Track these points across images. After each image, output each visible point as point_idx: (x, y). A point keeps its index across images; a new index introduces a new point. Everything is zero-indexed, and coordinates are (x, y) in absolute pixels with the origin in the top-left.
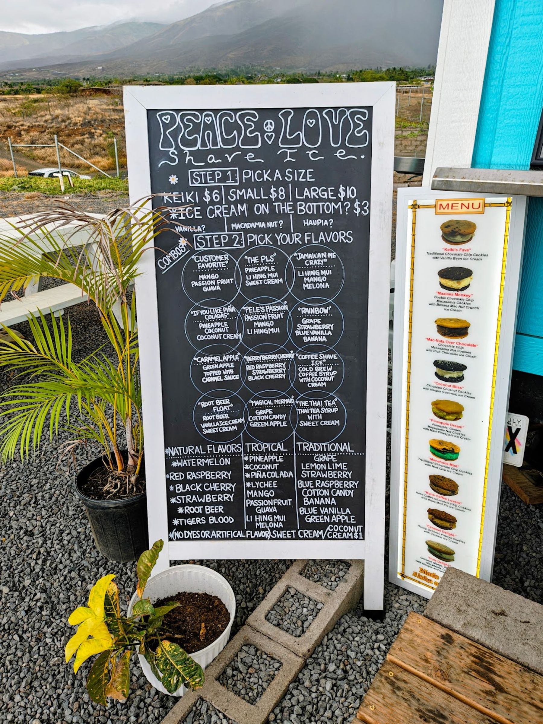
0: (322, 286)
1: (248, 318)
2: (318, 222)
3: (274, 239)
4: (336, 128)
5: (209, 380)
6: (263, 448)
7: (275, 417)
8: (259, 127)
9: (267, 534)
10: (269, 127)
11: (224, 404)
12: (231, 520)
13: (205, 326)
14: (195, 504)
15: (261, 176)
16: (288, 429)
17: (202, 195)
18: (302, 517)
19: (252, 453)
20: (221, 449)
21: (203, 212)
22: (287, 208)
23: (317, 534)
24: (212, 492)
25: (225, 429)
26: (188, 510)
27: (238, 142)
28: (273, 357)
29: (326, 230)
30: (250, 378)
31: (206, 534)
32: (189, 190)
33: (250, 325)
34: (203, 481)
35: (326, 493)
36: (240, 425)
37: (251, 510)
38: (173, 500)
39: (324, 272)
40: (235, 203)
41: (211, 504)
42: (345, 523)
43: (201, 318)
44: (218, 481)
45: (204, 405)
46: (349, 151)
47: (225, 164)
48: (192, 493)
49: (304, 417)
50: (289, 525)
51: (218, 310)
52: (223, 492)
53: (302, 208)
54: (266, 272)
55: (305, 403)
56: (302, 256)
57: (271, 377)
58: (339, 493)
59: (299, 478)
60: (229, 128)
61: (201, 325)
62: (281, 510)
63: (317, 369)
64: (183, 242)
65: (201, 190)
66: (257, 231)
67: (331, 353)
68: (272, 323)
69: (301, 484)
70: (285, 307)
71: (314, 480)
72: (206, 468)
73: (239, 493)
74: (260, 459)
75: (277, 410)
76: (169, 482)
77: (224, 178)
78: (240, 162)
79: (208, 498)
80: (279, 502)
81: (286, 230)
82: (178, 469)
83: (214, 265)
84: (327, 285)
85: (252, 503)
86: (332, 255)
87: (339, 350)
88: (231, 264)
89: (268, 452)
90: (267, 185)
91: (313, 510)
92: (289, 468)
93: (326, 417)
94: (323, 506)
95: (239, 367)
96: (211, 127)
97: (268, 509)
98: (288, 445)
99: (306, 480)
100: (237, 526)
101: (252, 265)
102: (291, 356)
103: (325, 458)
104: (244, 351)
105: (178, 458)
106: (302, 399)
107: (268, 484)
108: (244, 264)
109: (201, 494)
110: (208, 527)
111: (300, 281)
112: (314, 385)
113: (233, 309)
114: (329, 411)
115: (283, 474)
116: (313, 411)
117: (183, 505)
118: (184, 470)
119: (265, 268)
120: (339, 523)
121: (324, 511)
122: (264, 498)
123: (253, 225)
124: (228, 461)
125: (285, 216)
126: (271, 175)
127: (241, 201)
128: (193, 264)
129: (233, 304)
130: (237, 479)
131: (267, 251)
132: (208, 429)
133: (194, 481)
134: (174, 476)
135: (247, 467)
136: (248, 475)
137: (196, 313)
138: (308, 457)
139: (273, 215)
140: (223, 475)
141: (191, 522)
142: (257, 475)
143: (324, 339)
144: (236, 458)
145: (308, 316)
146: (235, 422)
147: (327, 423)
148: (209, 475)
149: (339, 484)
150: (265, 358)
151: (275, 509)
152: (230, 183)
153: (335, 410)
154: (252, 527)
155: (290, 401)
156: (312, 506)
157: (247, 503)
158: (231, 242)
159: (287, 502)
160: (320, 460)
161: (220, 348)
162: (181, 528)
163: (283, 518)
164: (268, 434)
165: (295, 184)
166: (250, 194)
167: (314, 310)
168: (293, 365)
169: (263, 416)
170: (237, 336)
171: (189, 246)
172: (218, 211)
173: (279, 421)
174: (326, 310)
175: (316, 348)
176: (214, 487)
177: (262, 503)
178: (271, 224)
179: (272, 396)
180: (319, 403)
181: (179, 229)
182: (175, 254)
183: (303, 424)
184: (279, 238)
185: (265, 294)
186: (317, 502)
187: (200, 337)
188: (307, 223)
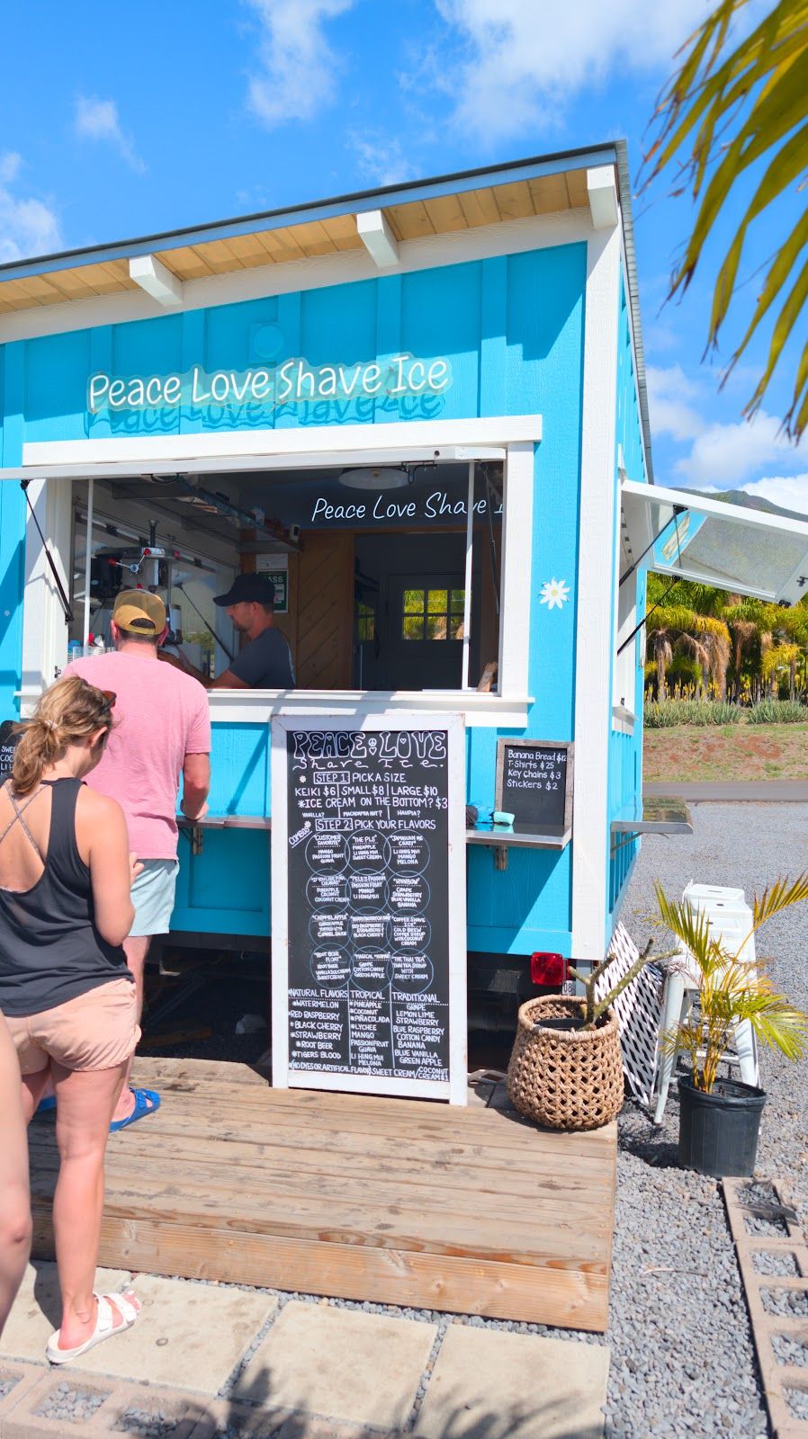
0: (412, 862)
1: (354, 885)
2: (408, 813)
3: (374, 824)
4: (421, 745)
5: (324, 935)
6: (365, 996)
7: (375, 969)
8: (365, 743)
9: (368, 1070)
10: (373, 743)
11: (334, 955)
12: (338, 1056)
13: (322, 890)
14: (310, 1040)
15: (366, 777)
16: (385, 981)
17: (322, 790)
18: (397, 1058)
19: (356, 999)
20: (332, 994)
21: (323, 803)
22: (385, 801)
23: (410, 1073)
24: (324, 1031)
25: (335, 978)
26: (304, 1044)
27: (350, 753)
28: (373, 918)
29: (415, 818)
30: (355, 935)
31: (318, 1066)
32: (314, 786)
33: (356, 891)
34: (316, 1020)
35: (417, 1038)
36: (347, 975)
37: (355, 1049)
38: (293, 1035)
39: (413, 851)
40: (347, 797)
41: (323, 1041)
42: (433, 1066)
43: (318, 883)
44: (329, 1021)
46: (431, 762)
47: (340, 768)
48: (308, 1030)
49: (398, 971)
50: (386, 1065)
51: (331, 878)
52: (332, 1031)
53: (397, 802)
54: (369, 850)
55: (399, 959)
56: (396, 838)
57: (372, 935)
58: (428, 1039)
59: (394, 1024)
60: (345, 743)
61: (318, 890)
62: (380, 1051)
63: (409, 930)
64: (308, 824)
65: (322, 787)
66: (363, 818)
67: (420, 917)
68: (373, 891)
69: (395, 1029)
70: (384, 878)
71: (407, 1025)
72: (319, 1009)
73: (345, 1033)
74: (362, 1004)
75: (377, 963)
76: (291, 1019)
77: (339, 779)
78: (351, 767)
79: (320, 1035)
80: (378, 1043)
81: (384, 817)
82: (297, 1008)
83: (329, 843)
84: (416, 862)
85: (356, 1043)
86: (420, 838)
87: (425, 915)
88: (342, 843)
89: (370, 1000)
90: (370, 785)
91: (406, 1053)
92: (387, 1015)
93: (417, 971)
94: (414, 1049)
95: (347, 925)
96: (331, 743)
97: (368, 1049)
98: (386, 994)
99: (400, 1025)
100: (343, 1061)
101: (359, 844)
102: (387, 918)
103: (416, 1007)
104: (351, 913)
105: (299, 999)
106: (397, 955)
107: (369, 1027)
108: (352, 842)
109: (315, 1031)
110: (318, 1060)
111: (395, 857)
112: (406, 943)
113: (342, 878)
114: (419, 966)
115: (382, 1019)
116: (406, 966)
117: (300, 1040)
118: (302, 1009)
119: (368, 846)
120: (428, 1066)
121: (415, 1054)
122: (366, 1039)
123: (360, 813)
124: (336, 1005)
125: (383, 807)
126: (374, 777)
127: (351, 795)
128: (314, 842)
129: (344, 874)
130: (343, 1020)
131: (370, 833)
132: (321, 975)
133: (310, 1020)
134: (296, 1014)
135: (352, 1011)
136: (352, 1018)
137: (315, 880)
138: (401, 1006)
139: (374, 807)
140: (333, 1016)
142: (360, 1019)
143: (414, 905)
144: (343, 1005)
145: (405, 886)
146: (343, 971)
147: (418, 976)
148: (321, 1015)
149: (427, 1031)
150: (367, 919)
151: (374, 1050)
152: (343, 782)
153: (424, 966)
154: (355, 1063)
155: (387, 956)
156: (405, 1048)
157: (352, 1042)
158: (342, 826)
159: (385, 1044)
160: (411, 1008)
161: (332, 909)
162: (298, 1059)
163: (382, 1058)
164: (369, 984)
165: (391, 784)
166: (358, 790)
167: (407, 881)
168: (389, 927)
169: (366, 968)
170: (346, 900)
171: (312, 828)
172: (334, 803)
173: (378, 973)
174: (416, 882)
175: (408, 912)
176: (325, 1026)
177: (364, 1043)
178: (373, 813)
179: (373, 951)
180: (411, 959)
181: (305, 815)
182: (301, 834)
183: (398, 976)
184: (379, 824)
185: (368, 867)
186: (410, 1045)
187: (318, 900)
188: (401, 813)
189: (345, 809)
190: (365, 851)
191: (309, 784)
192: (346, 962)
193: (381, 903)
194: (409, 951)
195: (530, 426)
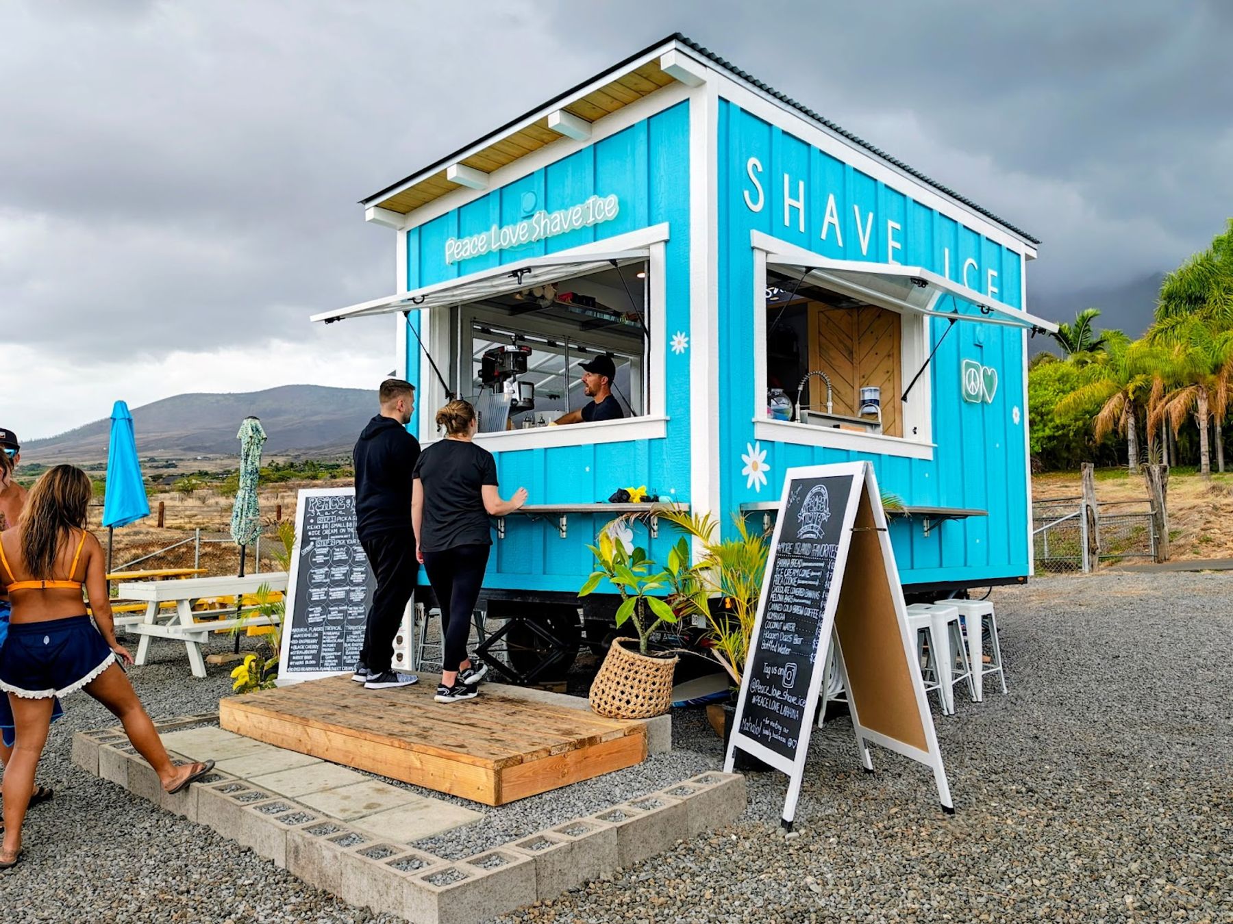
1: (332, 573)
3: (346, 542)
5: (314, 599)
6: (332, 629)
9: (328, 668)
11: (319, 609)
12: (314, 662)
13: (316, 576)
14: (301, 655)
16: (343, 620)
17: (321, 526)
18: (344, 660)
19: (328, 631)
20: (315, 629)
21: (321, 533)
24: (308, 649)
25: (317, 621)
26: (297, 658)
27: (337, 507)
28: (340, 589)
30: (330, 598)
31: (303, 669)
32: (317, 524)
33: (333, 576)
34: (305, 644)
36: (324, 619)
37: (323, 658)
38: (291, 653)
41: (307, 655)
43: (315, 573)
44: (312, 644)
45: (310, 610)
47: (331, 515)
48: (300, 650)
49: (350, 615)
50: (338, 664)
51: (321, 570)
52: (313, 649)
54: (342, 554)
55: (351, 608)
57: (339, 597)
59: (345, 642)
60: (334, 502)
61: (314, 576)
62: (336, 657)
63: (358, 594)
64: (312, 543)
65: (321, 524)
66: (340, 539)
68: (342, 575)
69: (346, 645)
70: (348, 568)
71: (351, 643)
72: (308, 638)
73: (319, 651)
74: (330, 633)
75: (340, 612)
76: (291, 645)
77: (330, 520)
78: (337, 514)
79: (306, 652)
80: (336, 653)
81: (351, 538)
82: (295, 639)
83: (322, 552)
85: (324, 654)
88: (329, 552)
89: (334, 631)
90: (345, 522)
91: (350, 657)
92: (342, 638)
93: (359, 614)
95: (327, 594)
96: (327, 502)
97: (330, 657)
98: (343, 627)
99: (348, 643)
100: (317, 665)
101: (337, 552)
102: (347, 588)
103: (357, 633)
104: (329, 586)
105: (297, 633)
107: (332, 645)
108: (334, 551)
109: (303, 650)
110: (305, 666)
111: (354, 557)
112: (356, 600)
113: (327, 569)
114: (361, 612)
115: (339, 641)
116: (354, 612)
117: (295, 655)
118: (298, 639)
122: (329, 652)
124: (317, 635)
127: (335, 528)
128: (315, 552)
129: (328, 567)
130: (319, 643)
131: (343, 546)
132: (311, 620)
133: (301, 644)
134: (294, 642)
135: (324, 637)
136: (324, 641)
137: (313, 571)
138: (350, 633)
139: (347, 533)
140: (315, 641)
141: (297, 663)
142: (328, 641)
144: (320, 633)
146: (322, 617)
147: (359, 617)
148: (308, 641)
150: (337, 589)
151: (333, 657)
152: (332, 521)
154: (323, 665)
155: (345, 607)
157: (322, 654)
158: (329, 543)
159: (339, 654)
161: (320, 585)
162: (293, 666)
163: (337, 661)
164: (334, 622)
166: (339, 525)
168: (348, 592)
169: (334, 614)
170: (327, 580)
171: (314, 545)
172: (327, 532)
173: (340, 616)
174: (363, 569)
175: (358, 585)
176: (309, 647)
177: (329, 654)
178: (346, 536)
179: (338, 606)
180: (356, 608)
181: (311, 539)
182: (308, 548)
183: (350, 618)
184: (348, 541)
185: (340, 563)
186: (352, 653)
187: (313, 581)
189: (332, 535)
190: (340, 555)
191: (314, 523)
192: (325, 612)
193: (346, 581)
194: (357, 604)
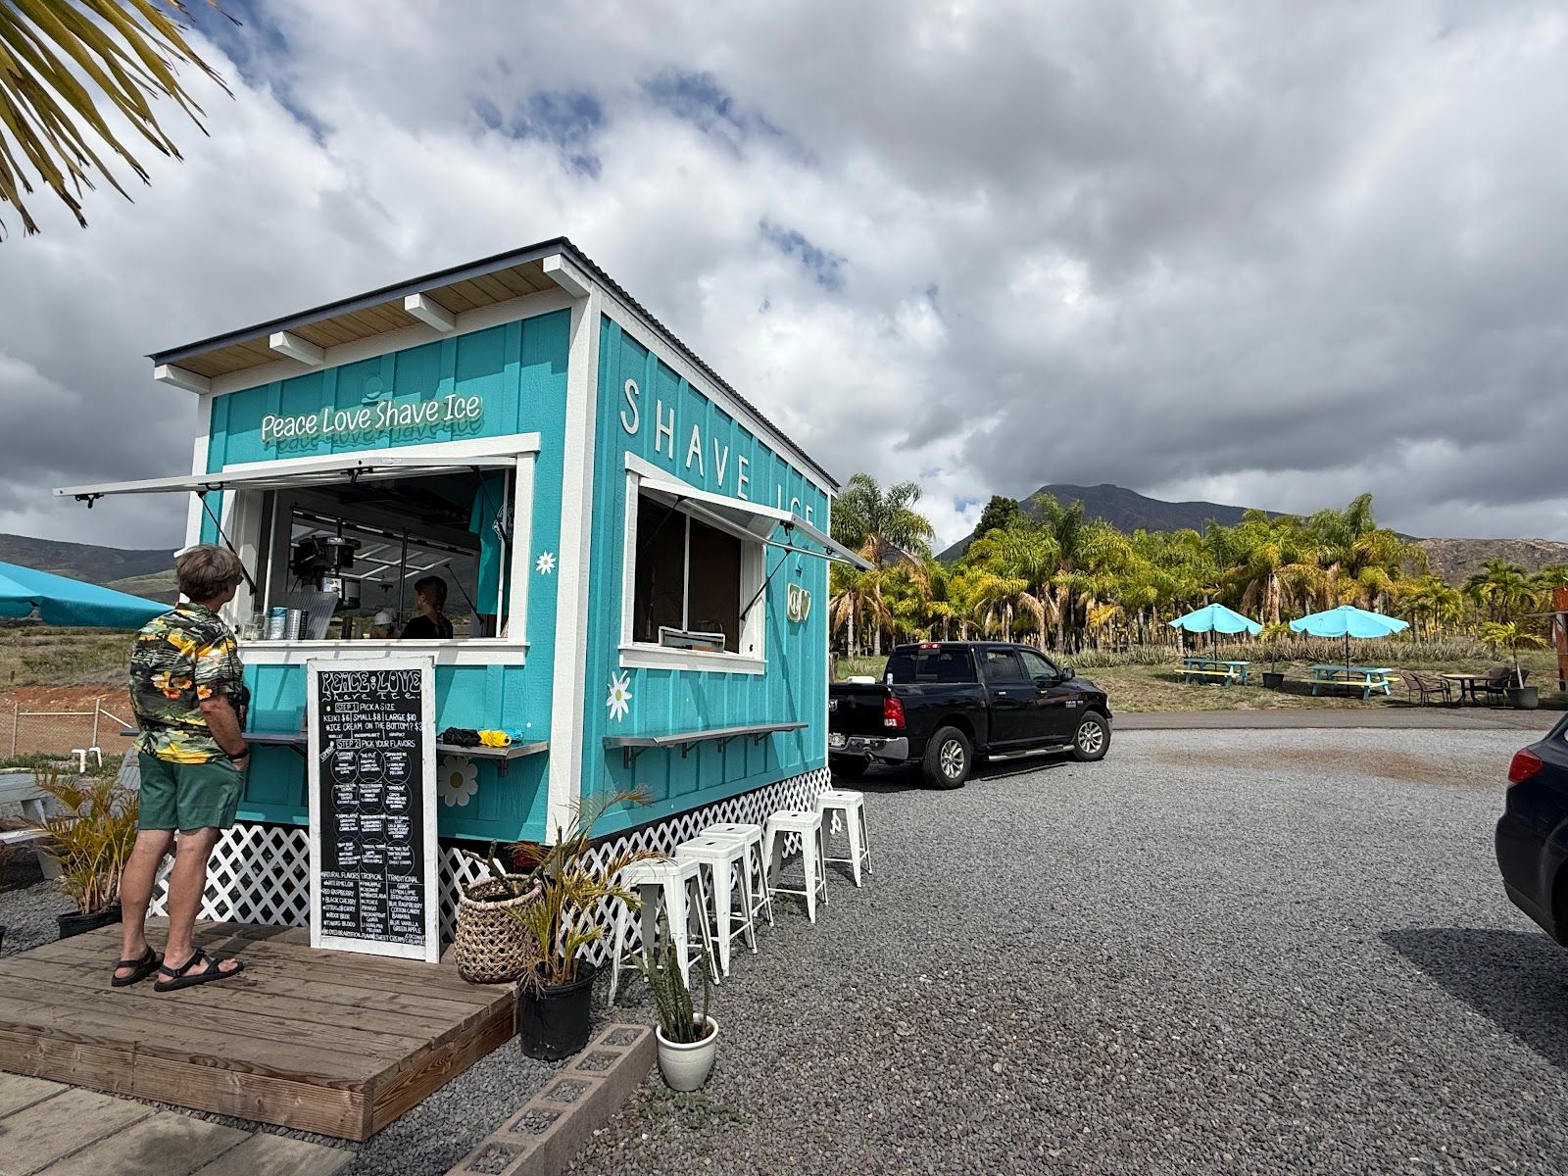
0: (399, 773)
1: (362, 791)
2: (396, 734)
3: (375, 744)
4: (405, 681)
5: (344, 829)
6: (370, 878)
7: (377, 856)
8: (369, 681)
9: (373, 936)
10: (373, 680)
11: (350, 845)
12: (354, 925)
13: (342, 795)
14: (335, 912)
15: (369, 707)
16: (383, 865)
17: (341, 718)
18: (392, 926)
19: (364, 880)
20: (349, 875)
21: (341, 727)
22: (381, 725)
23: (400, 939)
24: (344, 905)
25: (350, 863)
26: (331, 915)
27: (359, 689)
28: (375, 817)
29: (401, 739)
30: (363, 830)
31: (340, 932)
32: (336, 714)
33: (363, 795)
34: (339, 896)
35: (404, 911)
36: (358, 861)
37: (364, 918)
38: (324, 908)
39: (400, 764)
40: (357, 722)
41: (344, 912)
42: (415, 933)
43: (340, 789)
44: (347, 897)
45: (340, 845)
46: (412, 694)
47: (352, 700)
48: (334, 904)
49: (391, 858)
50: (384, 932)
51: (347, 785)
52: (349, 905)
53: (389, 726)
54: (371, 763)
55: (391, 848)
56: (389, 754)
57: (374, 830)
58: (412, 911)
59: (390, 899)
60: (355, 680)
61: (340, 794)
62: (381, 921)
63: (399, 826)
64: (332, 743)
65: (341, 714)
66: (367, 739)
67: (405, 816)
68: (374, 795)
69: (390, 904)
70: (381, 785)
71: (397, 901)
72: (340, 888)
73: (357, 906)
74: (367, 884)
75: (378, 852)
76: (323, 895)
77: (351, 709)
78: (359, 700)
79: (341, 908)
80: (379, 915)
81: (381, 738)
83: (346, 758)
84: (402, 773)
85: (365, 914)
86: (405, 754)
87: (408, 814)
88: (354, 758)
89: (373, 881)
90: (371, 712)
91: (398, 922)
92: (384, 893)
93: (404, 858)
94: (403, 920)
95: (358, 822)
96: (346, 680)
97: (373, 920)
98: (383, 876)
99: (393, 901)
100: (356, 929)
101: (365, 759)
102: (383, 816)
103: (403, 886)
104: (360, 812)
105: (328, 879)
106: (390, 846)
107: (373, 902)
108: (360, 757)
109: (338, 905)
110: (342, 928)
111: (388, 769)
112: (397, 836)
113: (354, 785)
114: (405, 854)
115: (381, 896)
116: (397, 854)
117: (329, 911)
118: (330, 887)
119: (371, 761)
120: (412, 933)
121: (404, 923)
122: (371, 911)
123: (365, 735)
124: (352, 884)
125: (380, 731)
126: (374, 707)
127: (359, 721)
128: (336, 757)
129: (355, 782)
130: (356, 897)
131: (371, 751)
132: (342, 862)
133: (335, 896)
134: (326, 891)
135: (362, 889)
136: (362, 895)
137: (337, 786)
138: (394, 886)
139: (374, 730)
140: (350, 893)
141: (333, 924)
142: (367, 895)
143: (401, 806)
144: (356, 884)
145: (394, 791)
146: (355, 858)
147: (404, 862)
148: (341, 892)
149: (411, 905)
150: (370, 817)
151: (377, 920)
152: (354, 711)
153: (408, 854)
154: (365, 931)
155: (383, 846)
156: (396, 919)
157: (362, 914)
158: (354, 745)
159: (383, 916)
160: (400, 887)
161: (348, 809)
162: (328, 927)
163: (381, 926)
164: (373, 868)
165: (386, 712)
166: (364, 717)
167: (396, 788)
168: (385, 823)
169: (371, 857)
170: (357, 802)
171: (335, 746)
172: (349, 727)
173: (378, 860)
174: (402, 788)
175: (396, 812)
176: (344, 901)
177: (370, 915)
178: (374, 735)
179: (374, 843)
180: (399, 849)
181: (330, 736)
182: (328, 751)
183: (391, 862)
184: (378, 743)
185: (370, 777)
186: (400, 916)
187: (339, 802)
188: (392, 735)
189: (355, 732)
190: (369, 765)
191: (332, 712)
192: (358, 851)
193: (379, 806)
194: (398, 843)
195: (532, 441)
